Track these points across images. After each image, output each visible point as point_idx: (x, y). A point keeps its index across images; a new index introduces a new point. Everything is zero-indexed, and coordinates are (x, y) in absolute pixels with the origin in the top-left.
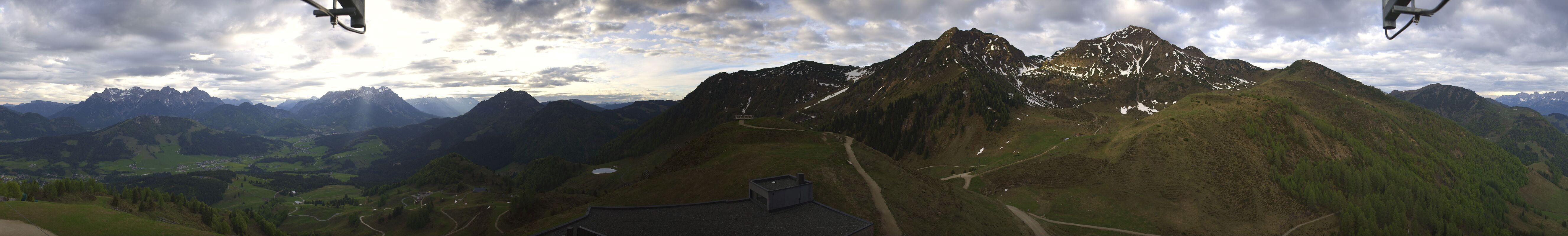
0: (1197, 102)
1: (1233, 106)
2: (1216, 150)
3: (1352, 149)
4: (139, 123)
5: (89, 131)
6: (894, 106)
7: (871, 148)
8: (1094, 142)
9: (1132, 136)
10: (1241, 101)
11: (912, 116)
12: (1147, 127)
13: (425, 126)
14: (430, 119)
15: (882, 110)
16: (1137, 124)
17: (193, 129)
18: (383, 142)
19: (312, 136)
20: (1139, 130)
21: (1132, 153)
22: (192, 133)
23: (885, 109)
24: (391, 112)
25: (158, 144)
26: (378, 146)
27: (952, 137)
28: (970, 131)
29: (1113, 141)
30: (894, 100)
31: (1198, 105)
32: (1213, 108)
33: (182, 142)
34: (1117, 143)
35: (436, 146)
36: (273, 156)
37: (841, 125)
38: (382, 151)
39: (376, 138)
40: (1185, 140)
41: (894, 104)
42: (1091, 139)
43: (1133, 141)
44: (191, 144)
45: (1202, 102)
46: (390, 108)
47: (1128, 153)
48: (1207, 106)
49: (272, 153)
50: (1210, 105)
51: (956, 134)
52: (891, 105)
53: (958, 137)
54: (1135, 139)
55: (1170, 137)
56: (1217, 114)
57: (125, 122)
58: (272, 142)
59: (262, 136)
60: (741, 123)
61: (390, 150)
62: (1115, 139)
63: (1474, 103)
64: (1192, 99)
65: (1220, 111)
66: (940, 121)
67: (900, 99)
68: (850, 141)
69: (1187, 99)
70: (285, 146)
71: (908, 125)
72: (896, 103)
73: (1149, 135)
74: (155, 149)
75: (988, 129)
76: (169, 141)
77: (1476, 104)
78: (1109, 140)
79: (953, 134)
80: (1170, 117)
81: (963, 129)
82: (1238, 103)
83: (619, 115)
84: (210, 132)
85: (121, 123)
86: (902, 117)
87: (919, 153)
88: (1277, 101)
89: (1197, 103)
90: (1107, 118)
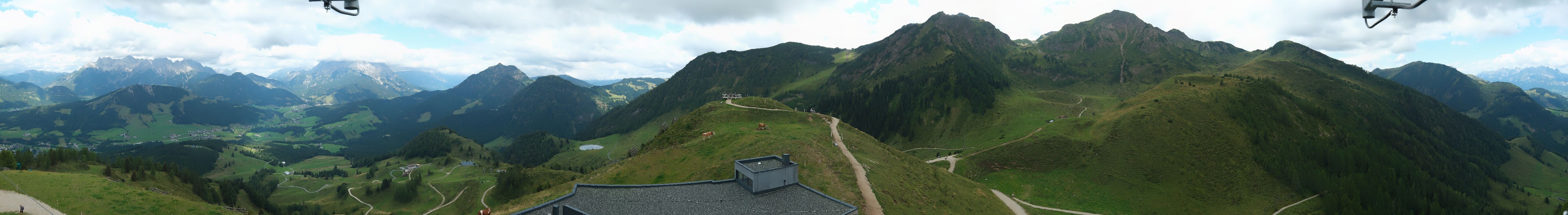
0: (1181, 83)
1: (1216, 86)
2: (1199, 131)
3: (1335, 128)
4: (132, 92)
5: (82, 100)
6: (880, 88)
7: (857, 129)
8: (1079, 125)
9: (1116, 118)
10: (1225, 82)
11: (898, 98)
12: (1131, 109)
13: (415, 98)
14: (419, 91)
15: (869, 92)
16: (1122, 106)
17: (185, 99)
18: (373, 114)
19: (303, 106)
20: (1122, 112)
21: (1116, 136)
22: (184, 102)
23: (871, 90)
24: (382, 83)
25: (151, 113)
26: (368, 118)
27: (937, 119)
28: (956, 112)
29: (1098, 123)
30: (879, 81)
31: (1181, 86)
32: (1197, 89)
33: (175, 110)
34: (1102, 125)
35: (425, 117)
36: (264, 126)
37: (827, 107)
38: (372, 122)
39: (366, 109)
40: (1169, 122)
41: (880, 85)
42: (1076, 121)
43: (1117, 123)
44: (184, 113)
45: (1186, 84)
46: (381, 79)
47: (1112, 135)
48: (1192, 88)
49: (262, 123)
50: (1194, 86)
51: (942, 116)
52: (877, 86)
53: (943, 119)
54: (1120, 121)
55: (1154, 118)
56: (1200, 96)
57: (118, 91)
58: (263, 111)
59: (253, 106)
60: (729, 102)
61: (380, 122)
62: (1099, 121)
63: (1456, 80)
64: (1176, 80)
65: (1204, 92)
66: (925, 103)
67: (886, 80)
68: (836, 121)
69: (1170, 81)
70: (275, 116)
71: (894, 104)
72: (882, 85)
73: (1134, 117)
74: (147, 118)
75: (974, 111)
76: (162, 110)
77: (1457, 80)
78: (1093, 123)
79: (938, 116)
80: (1155, 98)
81: (949, 109)
82: (1222, 84)
83: (608, 91)
84: (202, 102)
85: (114, 92)
86: (888, 98)
87: (904, 135)
88: (1260, 81)
89: (1181, 85)
90: (1090, 100)
